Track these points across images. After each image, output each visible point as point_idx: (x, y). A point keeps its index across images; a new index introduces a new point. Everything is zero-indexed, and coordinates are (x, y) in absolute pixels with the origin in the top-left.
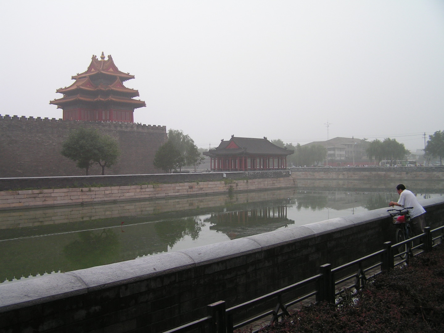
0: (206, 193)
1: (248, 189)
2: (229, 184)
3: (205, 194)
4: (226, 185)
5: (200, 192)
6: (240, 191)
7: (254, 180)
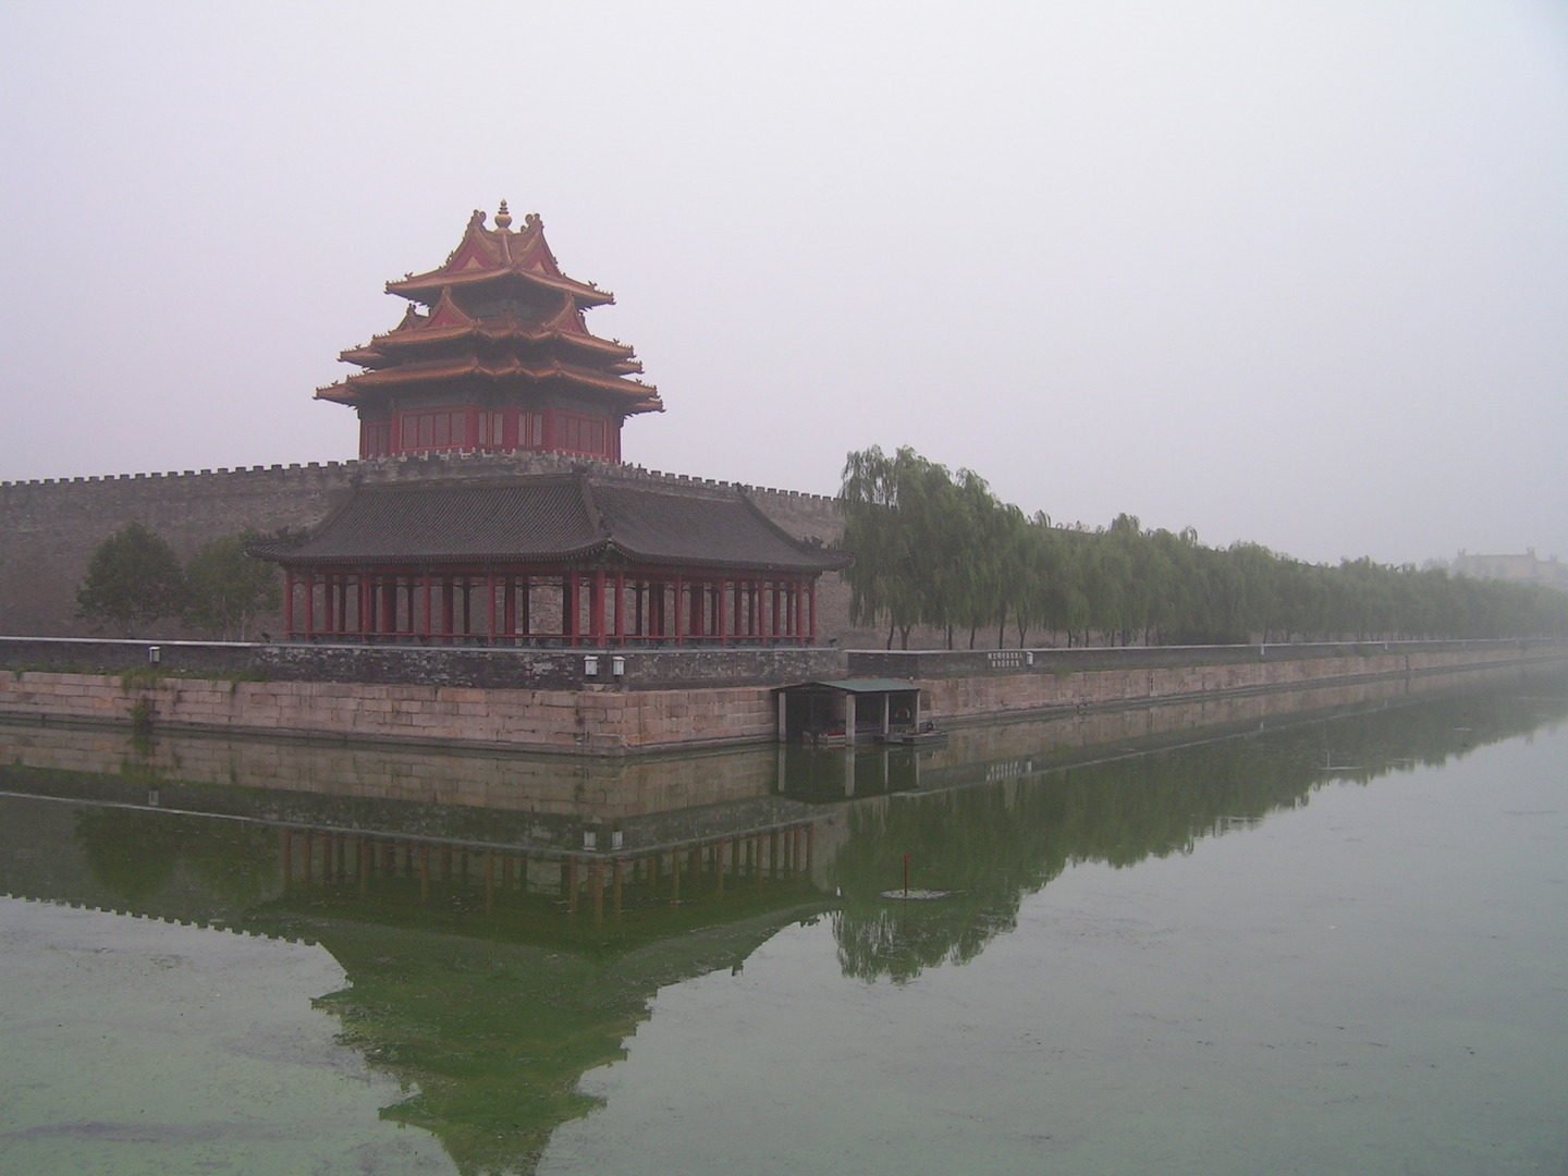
0: (44, 715)
1: (234, 722)
2: (142, 693)
3: (40, 717)
4: (126, 693)
5: (22, 707)
6: (189, 727)
7: (273, 687)
